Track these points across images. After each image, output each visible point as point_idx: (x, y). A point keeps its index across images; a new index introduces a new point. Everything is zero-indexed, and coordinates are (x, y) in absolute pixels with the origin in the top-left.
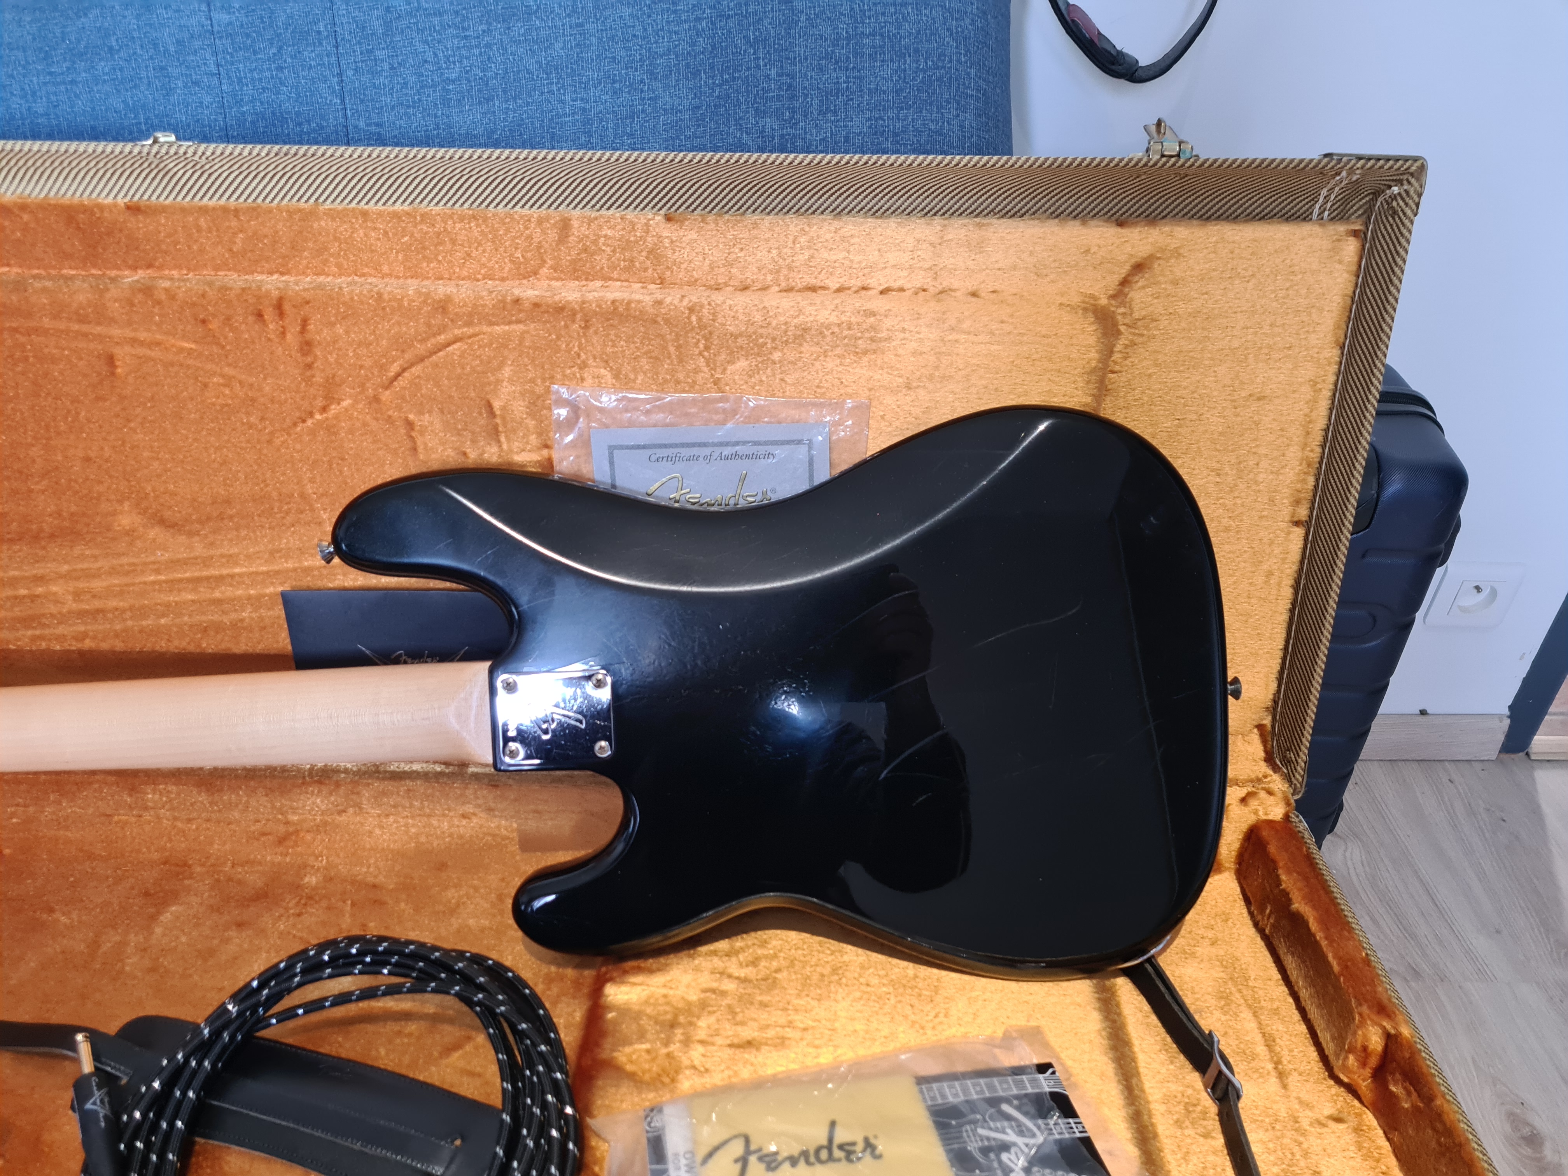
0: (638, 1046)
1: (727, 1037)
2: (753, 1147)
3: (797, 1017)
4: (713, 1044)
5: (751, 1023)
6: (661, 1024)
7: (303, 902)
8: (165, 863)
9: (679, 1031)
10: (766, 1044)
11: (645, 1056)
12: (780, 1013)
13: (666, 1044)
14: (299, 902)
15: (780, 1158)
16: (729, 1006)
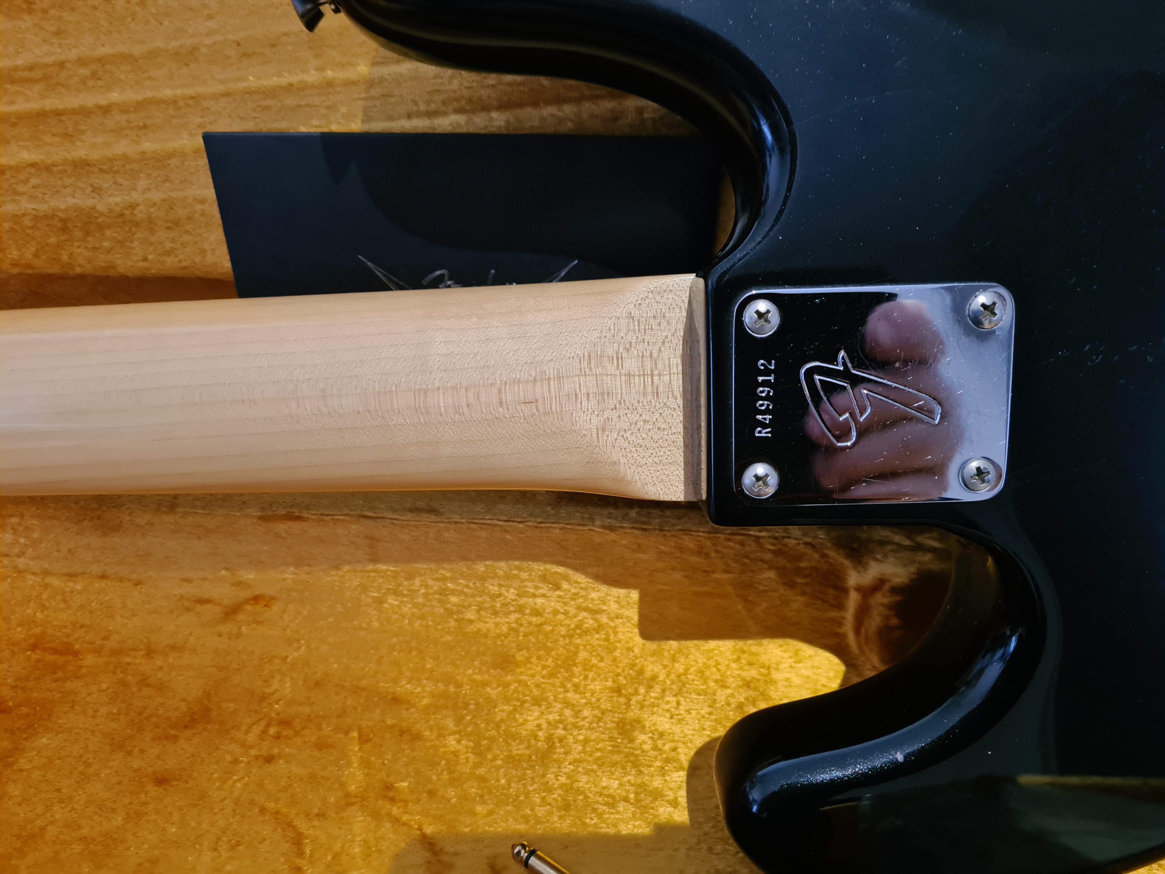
7: (272, 731)
8: (34, 647)
14: (264, 732)
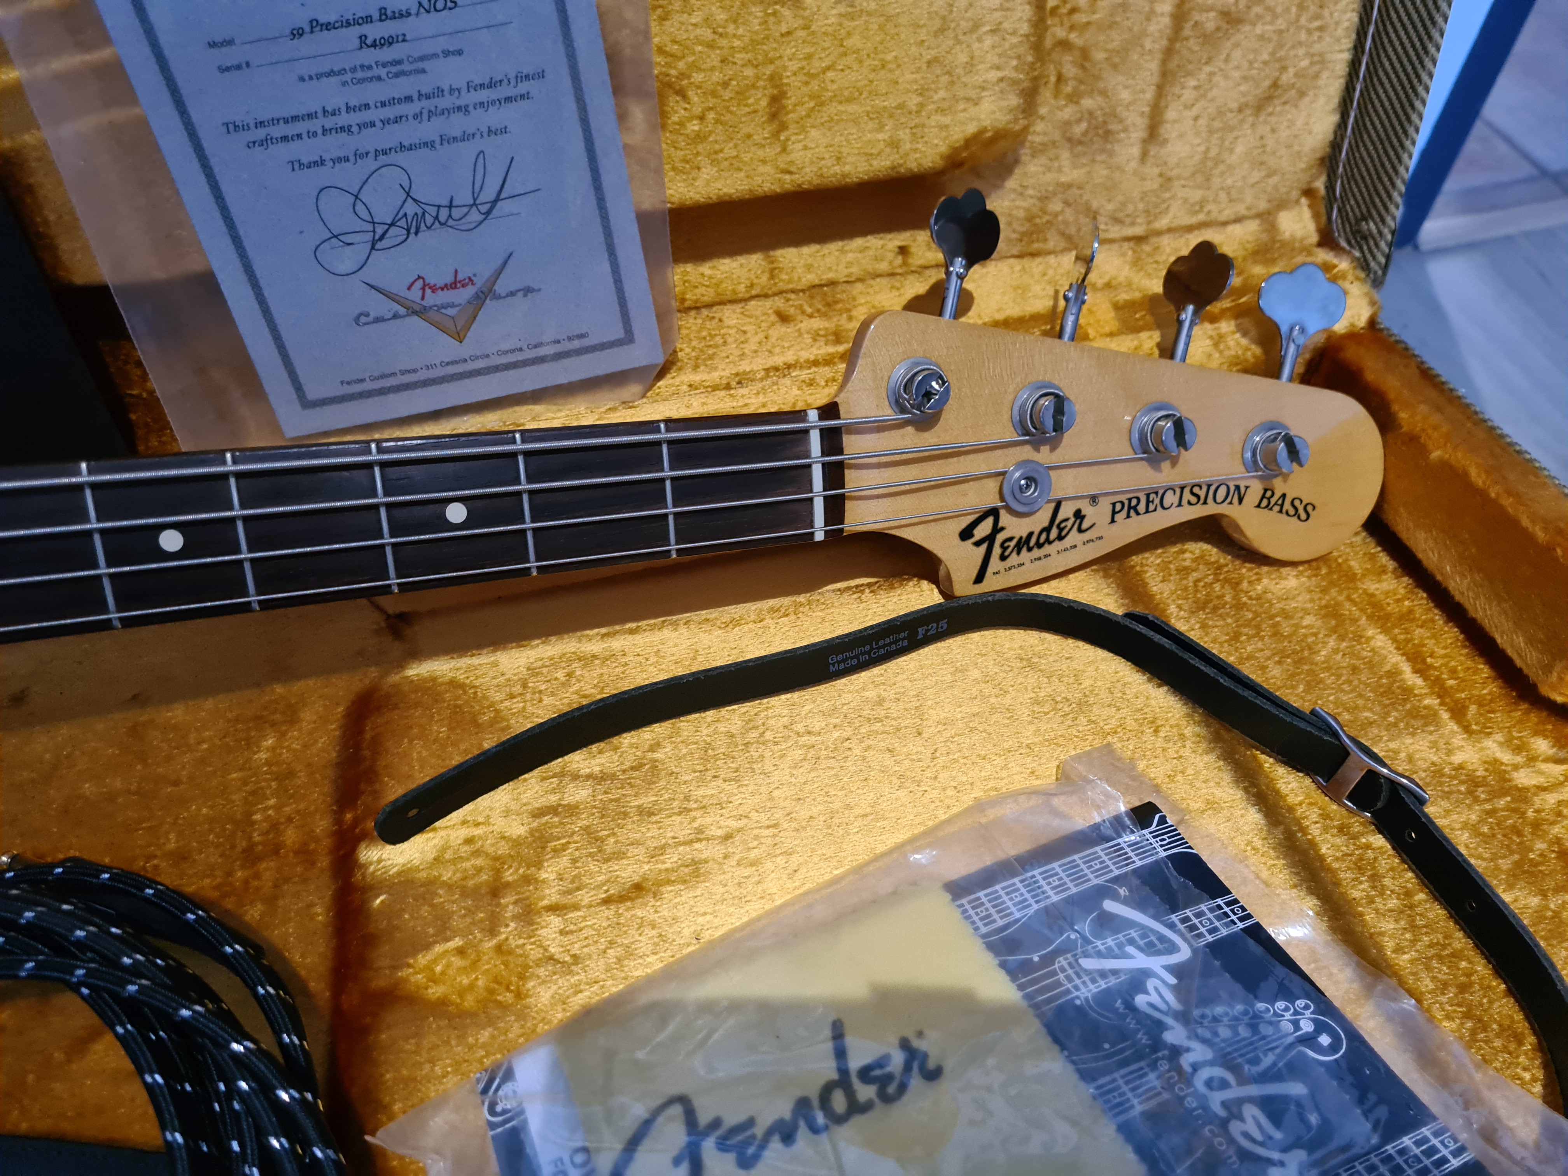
0: (438, 949)
1: (599, 887)
2: (704, 1119)
3: (708, 820)
4: (576, 907)
5: (632, 851)
6: (473, 893)
9: (507, 900)
10: (669, 882)
11: (457, 962)
12: (678, 819)
13: (492, 932)
15: (759, 1131)
16: (586, 829)
